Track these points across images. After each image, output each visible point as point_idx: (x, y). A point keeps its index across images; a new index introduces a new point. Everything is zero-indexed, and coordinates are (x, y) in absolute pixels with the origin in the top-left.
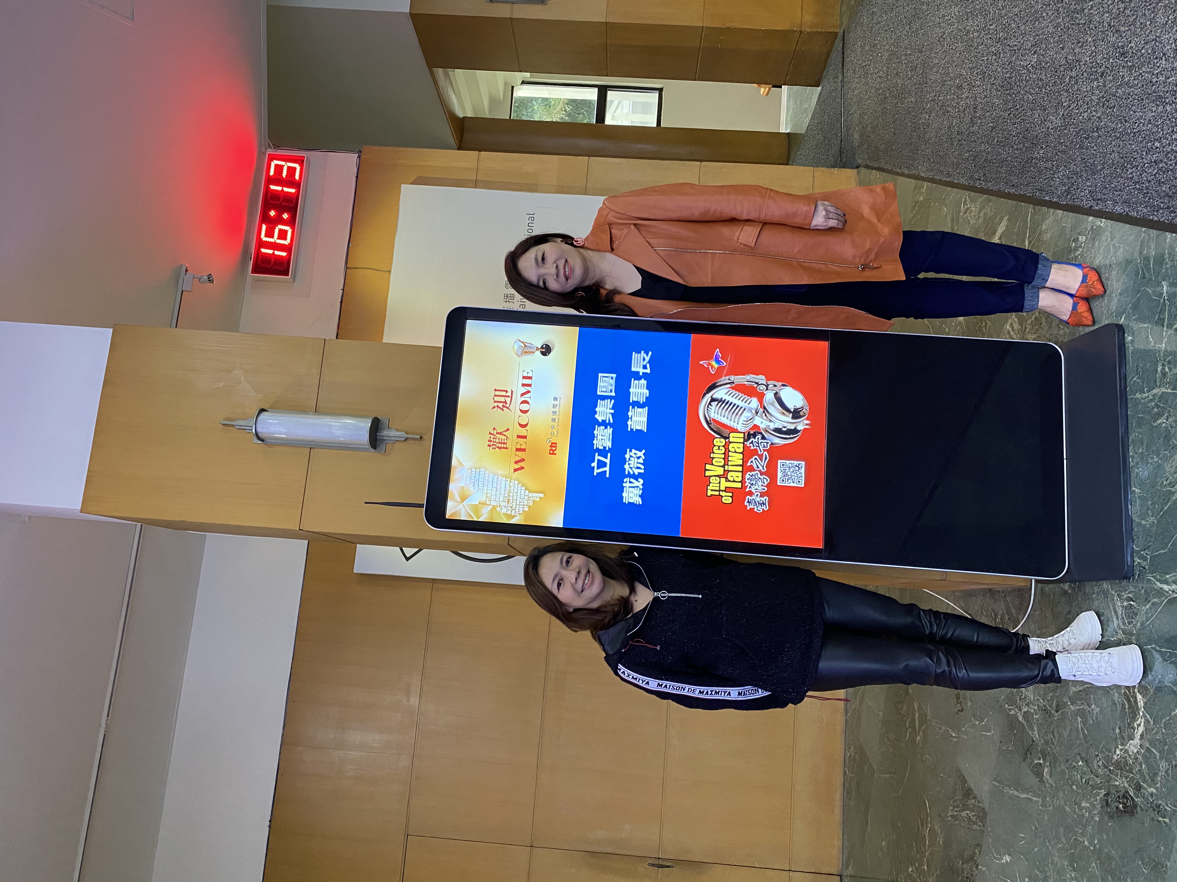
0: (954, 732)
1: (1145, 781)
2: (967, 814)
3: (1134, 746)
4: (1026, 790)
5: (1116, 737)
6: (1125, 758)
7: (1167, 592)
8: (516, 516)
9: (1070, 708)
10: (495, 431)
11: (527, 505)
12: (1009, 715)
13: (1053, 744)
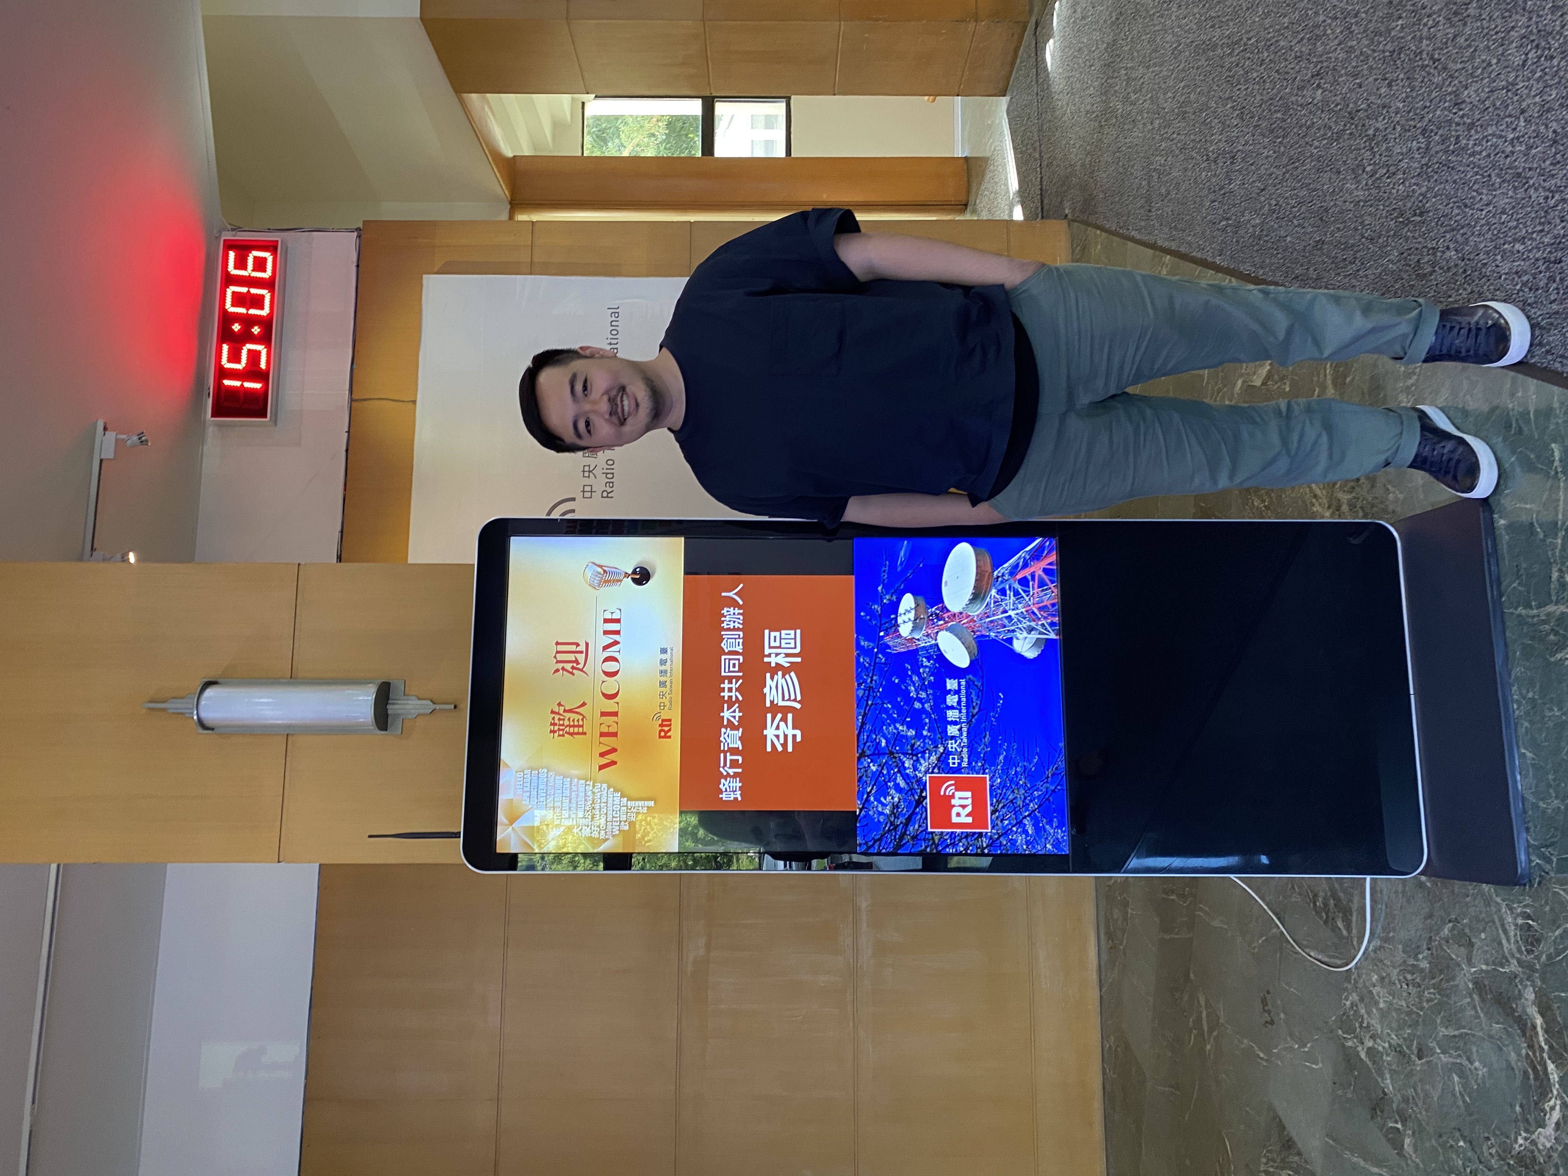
0: (1261, 1051)
3: (1546, 1136)
4: (1379, 1165)
5: (1517, 1117)
6: (1532, 1152)
8: (607, 839)
9: (1440, 1058)
10: (562, 709)
11: (625, 821)
12: (1344, 1046)
13: (1417, 1105)
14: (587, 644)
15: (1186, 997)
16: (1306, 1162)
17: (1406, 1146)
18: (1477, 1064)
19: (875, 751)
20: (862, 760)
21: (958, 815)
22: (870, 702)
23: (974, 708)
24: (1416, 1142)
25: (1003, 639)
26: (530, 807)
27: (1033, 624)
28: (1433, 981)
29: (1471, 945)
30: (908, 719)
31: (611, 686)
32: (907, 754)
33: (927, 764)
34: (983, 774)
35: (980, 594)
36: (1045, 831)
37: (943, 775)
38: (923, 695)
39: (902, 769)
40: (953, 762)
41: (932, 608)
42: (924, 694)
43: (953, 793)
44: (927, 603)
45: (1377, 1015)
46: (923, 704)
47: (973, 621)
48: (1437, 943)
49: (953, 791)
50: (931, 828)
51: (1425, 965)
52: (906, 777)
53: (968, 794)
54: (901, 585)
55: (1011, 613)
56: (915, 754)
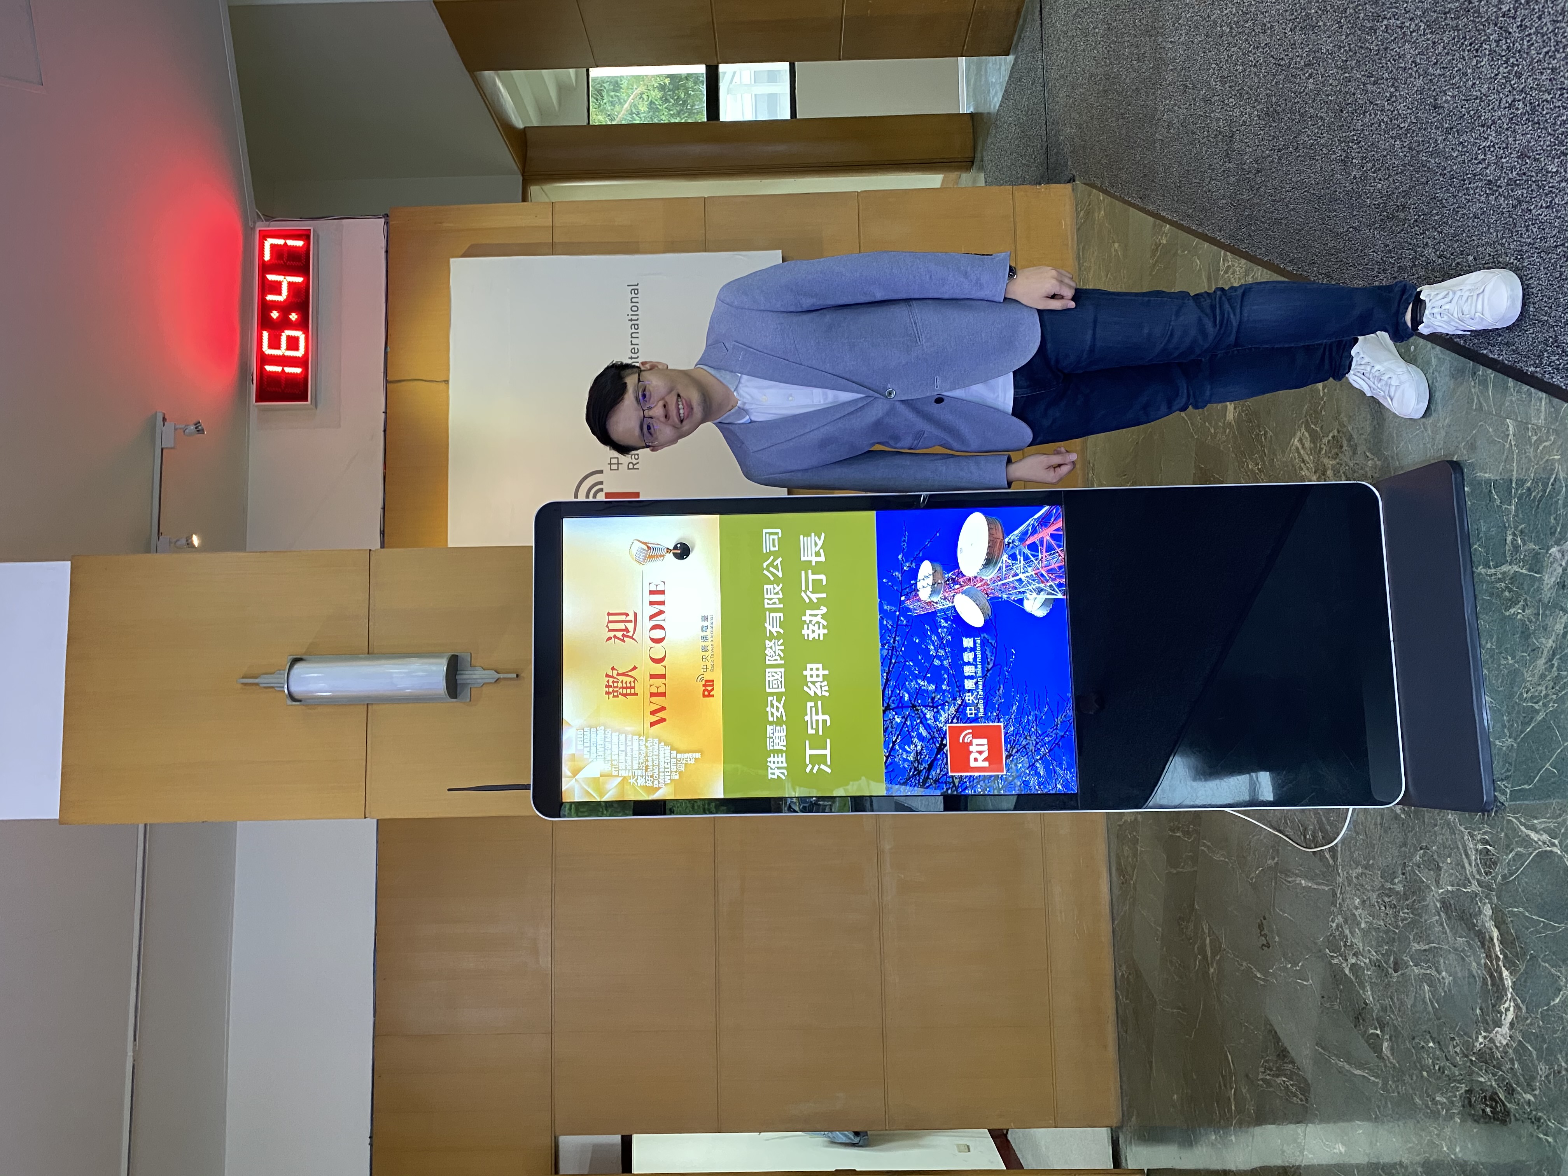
0: (1259, 971)
1: (1518, 1084)
2: (1284, 1082)
3: (1502, 1034)
4: (1360, 1066)
5: (1478, 1018)
6: (1491, 1049)
7: (1536, 843)
8: (660, 788)
9: (1413, 970)
10: (615, 673)
11: (676, 772)
12: (1331, 963)
13: (1393, 1012)
14: (635, 614)
15: (1191, 926)
16: (1298, 1068)
17: (1384, 1050)
18: (1444, 974)
19: (899, 704)
20: (888, 712)
21: (976, 760)
22: (893, 661)
23: (988, 664)
24: (1393, 1045)
25: (1014, 601)
26: (590, 760)
27: (1042, 585)
28: (1407, 902)
29: (1439, 868)
30: (929, 675)
31: (658, 651)
32: (928, 706)
33: (946, 715)
35: (992, 559)
36: (1055, 773)
37: (962, 725)
38: (942, 653)
39: (923, 720)
40: (970, 712)
41: (949, 573)
43: (971, 741)
44: (944, 569)
45: (1359, 934)
46: (942, 661)
47: (986, 584)
48: (1410, 868)
49: (971, 738)
50: (951, 773)
51: (1399, 888)
52: (928, 727)
53: (985, 741)
54: (919, 553)
55: (1022, 576)
56: (935, 706)
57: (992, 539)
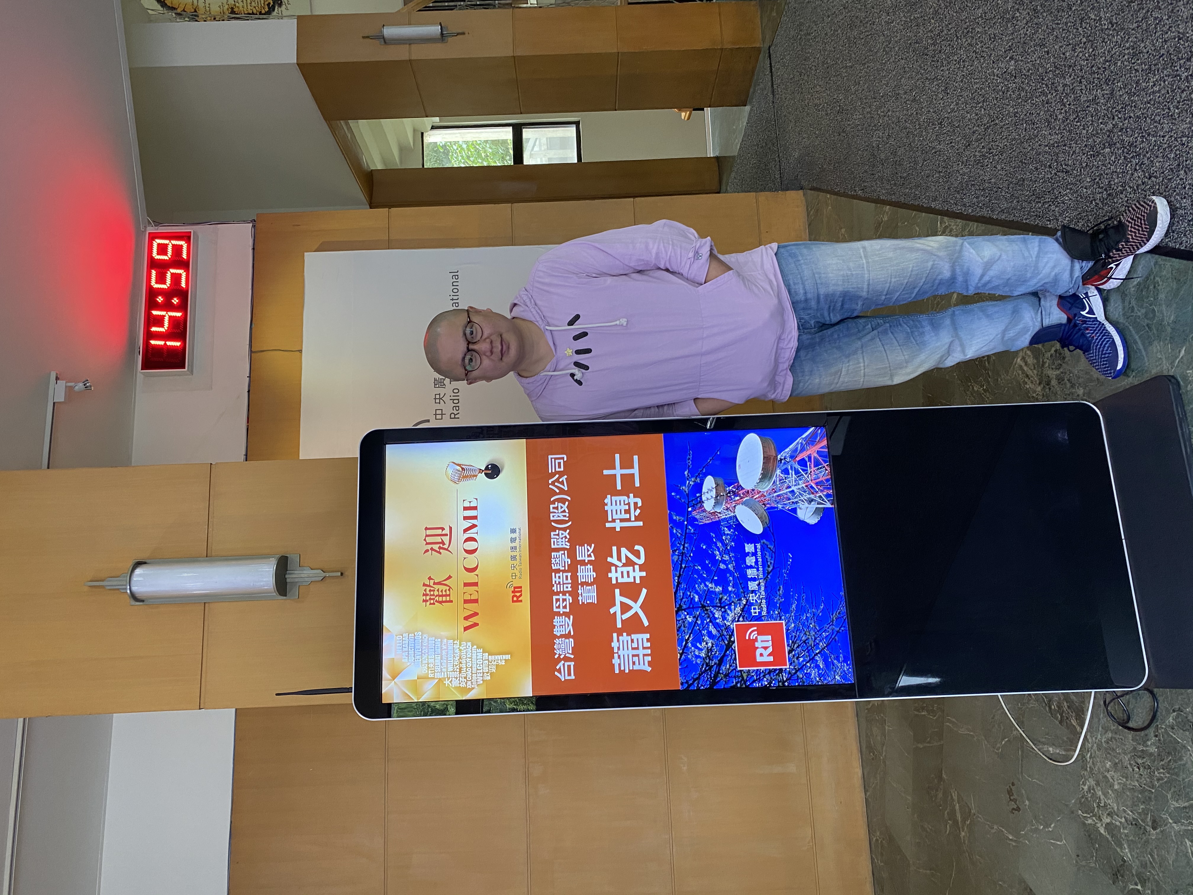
0: (1010, 833)
8: (474, 688)
9: (1173, 827)
10: (432, 582)
11: (487, 673)
12: (1084, 824)
13: (1154, 869)
14: (450, 528)
15: (940, 795)
19: (690, 605)
20: (680, 613)
21: (761, 655)
22: (683, 566)
23: (769, 567)
25: (789, 510)
26: (409, 664)
27: (812, 496)
28: (1162, 763)
30: (716, 578)
31: (471, 561)
32: (717, 606)
33: (733, 614)
34: (780, 619)
35: (768, 473)
36: (833, 665)
37: (747, 623)
39: (713, 620)
40: (754, 612)
41: (729, 486)
42: (727, 557)
43: (756, 637)
44: (725, 483)
45: (1113, 796)
46: (727, 565)
47: (763, 496)
49: (756, 635)
50: (740, 667)
51: (1153, 749)
52: (717, 626)
53: (769, 638)
54: (703, 470)
55: (793, 488)
56: (722, 606)
57: (766, 456)
